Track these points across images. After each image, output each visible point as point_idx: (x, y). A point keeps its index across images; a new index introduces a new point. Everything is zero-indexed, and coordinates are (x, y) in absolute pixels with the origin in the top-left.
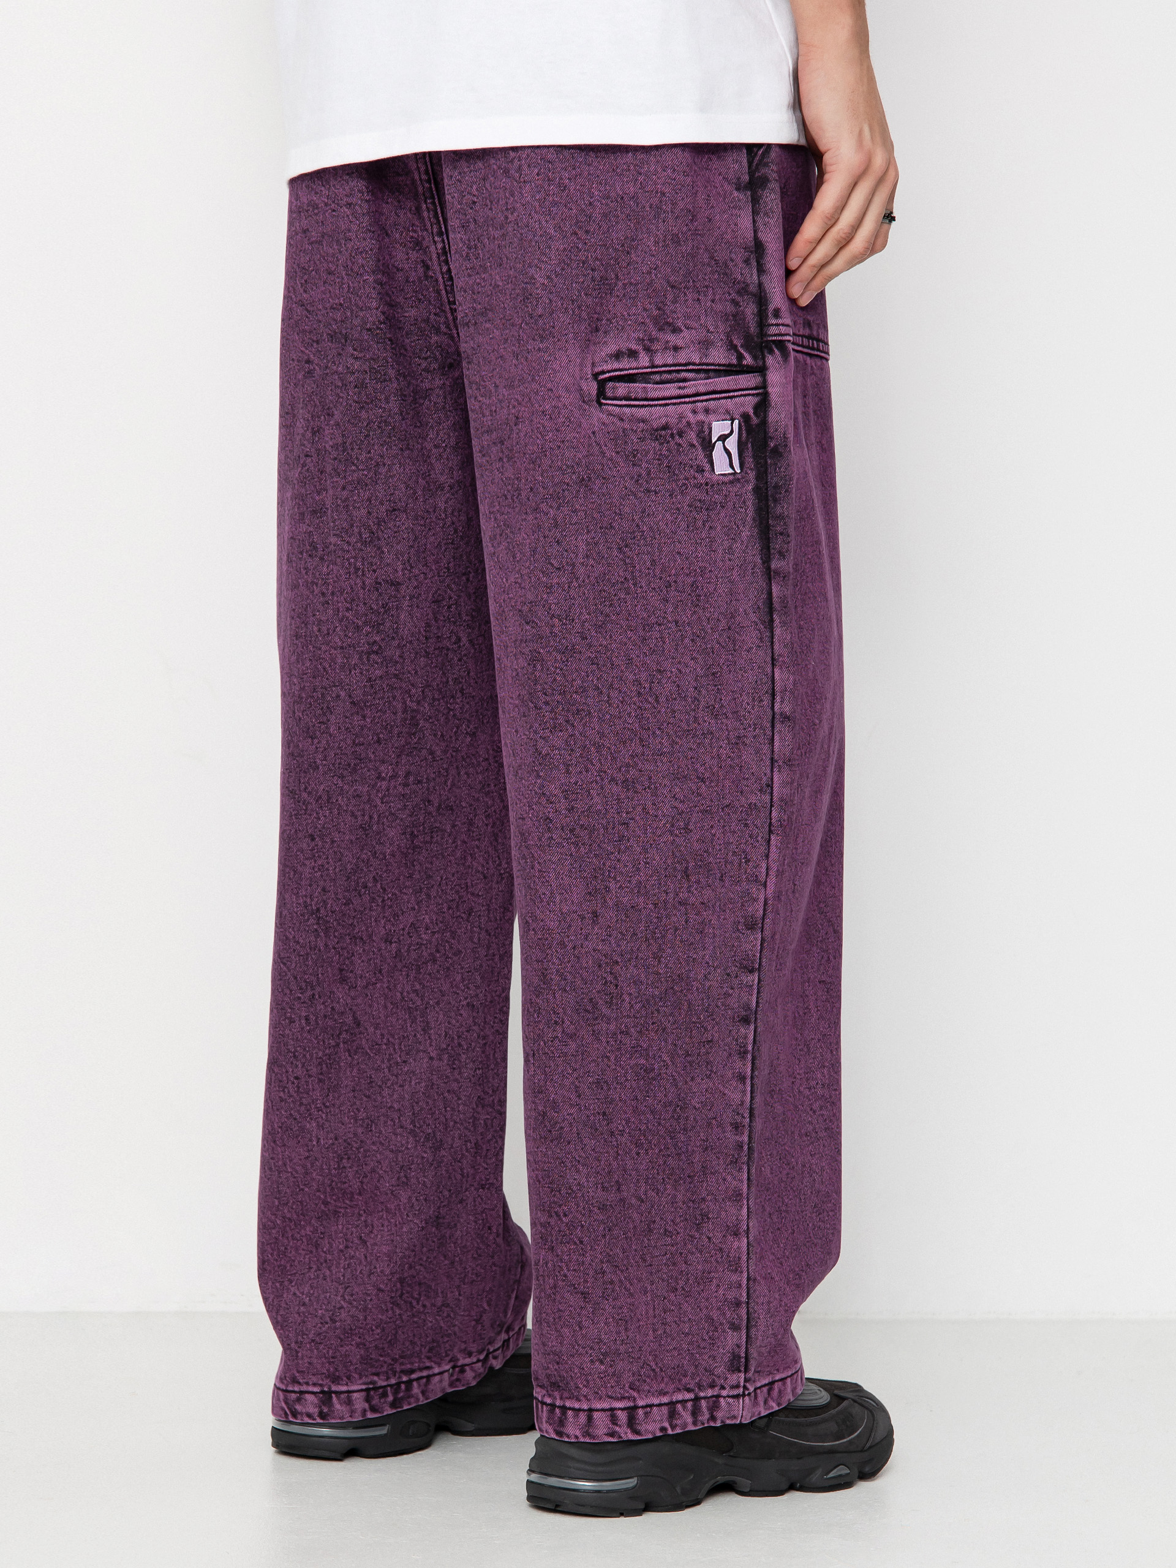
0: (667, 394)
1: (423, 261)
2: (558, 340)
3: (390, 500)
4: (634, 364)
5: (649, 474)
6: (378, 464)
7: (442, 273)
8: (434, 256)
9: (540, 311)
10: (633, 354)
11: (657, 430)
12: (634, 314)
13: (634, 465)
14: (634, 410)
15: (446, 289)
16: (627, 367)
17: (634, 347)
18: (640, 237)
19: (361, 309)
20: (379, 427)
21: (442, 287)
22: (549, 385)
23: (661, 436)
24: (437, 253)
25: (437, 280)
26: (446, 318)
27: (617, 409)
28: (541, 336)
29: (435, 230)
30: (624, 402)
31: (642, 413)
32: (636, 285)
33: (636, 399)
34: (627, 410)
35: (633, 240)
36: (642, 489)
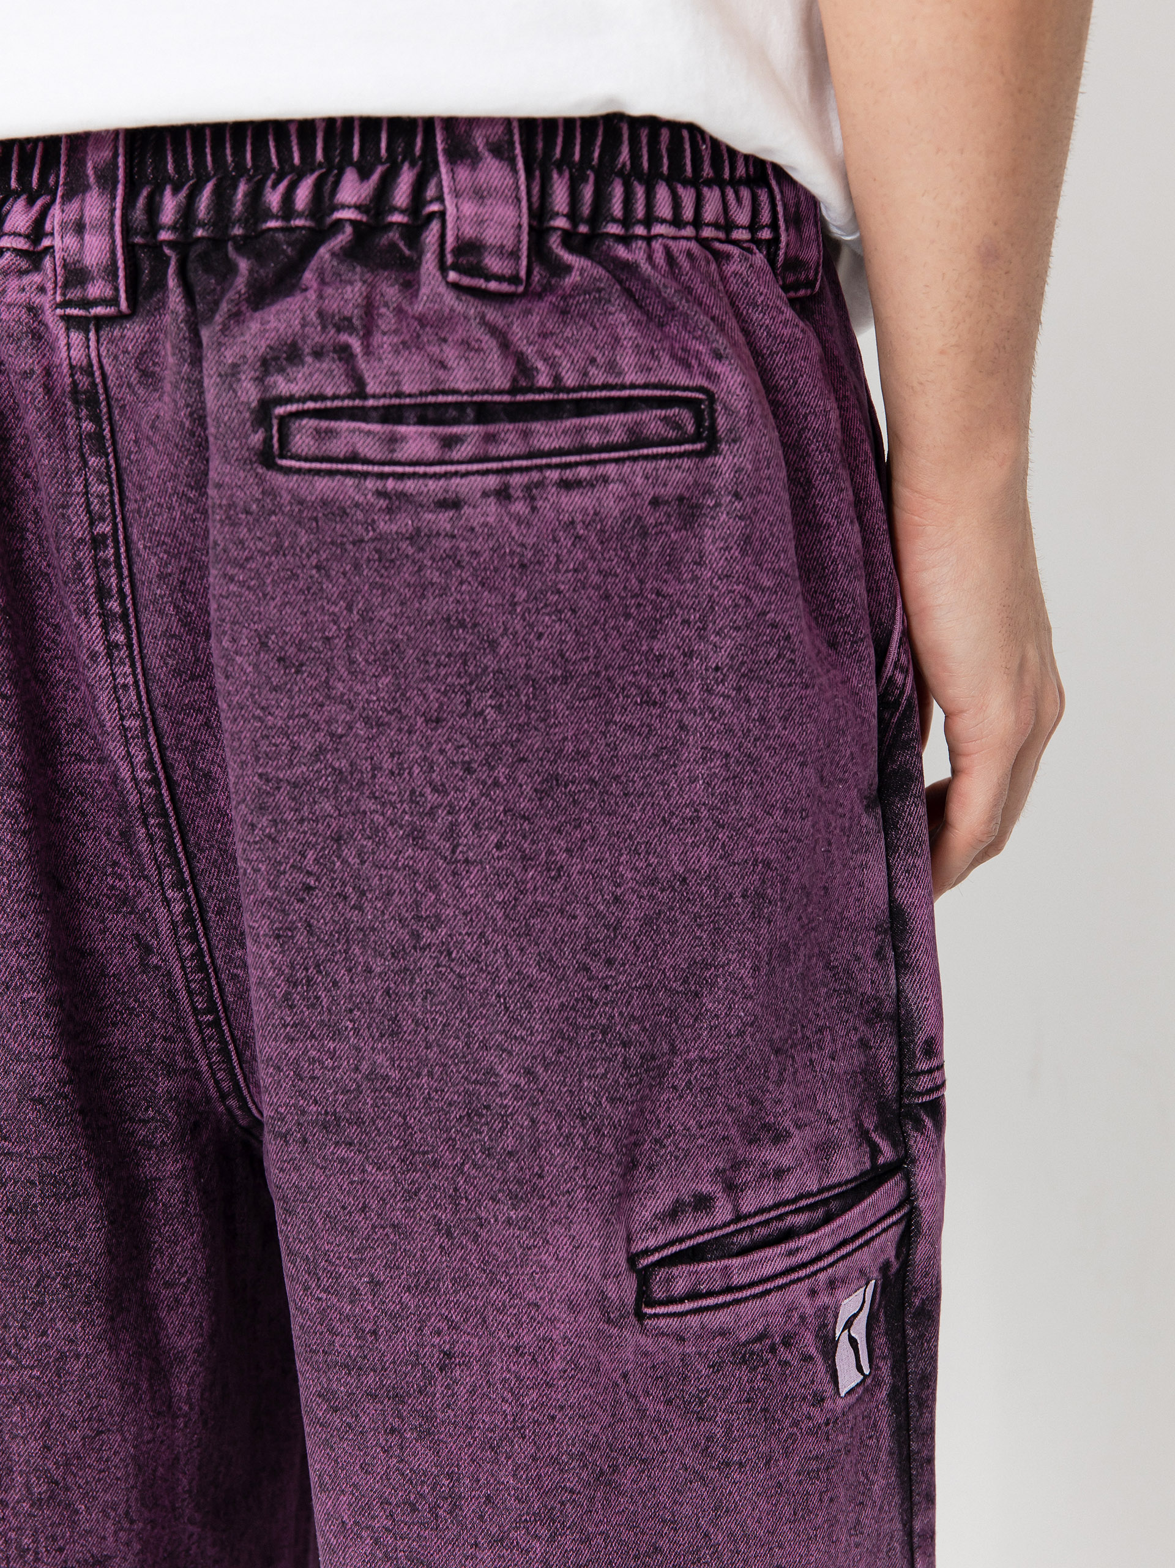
0: (767, 1270)
1: (137, 936)
2: (552, 1203)
3: (90, 1419)
4: (706, 1223)
5: (728, 1432)
6: (62, 1356)
7: (182, 960)
8: (164, 929)
9: (510, 1142)
10: (703, 1203)
11: (744, 1344)
12: (711, 1123)
13: (700, 1419)
14: (707, 1317)
16: (693, 1231)
17: (706, 1188)
18: (722, 958)
19: (19, 1061)
20: (65, 1286)
21: (180, 985)
22: (531, 1295)
23: (752, 1353)
24: (173, 922)
25: (169, 974)
26: (188, 1041)
27: (675, 1323)
28: (513, 1196)
29: (168, 877)
30: (688, 1306)
31: (722, 1318)
32: (713, 1061)
33: (710, 1294)
34: (694, 1321)
35: (708, 966)
36: (715, 1464)
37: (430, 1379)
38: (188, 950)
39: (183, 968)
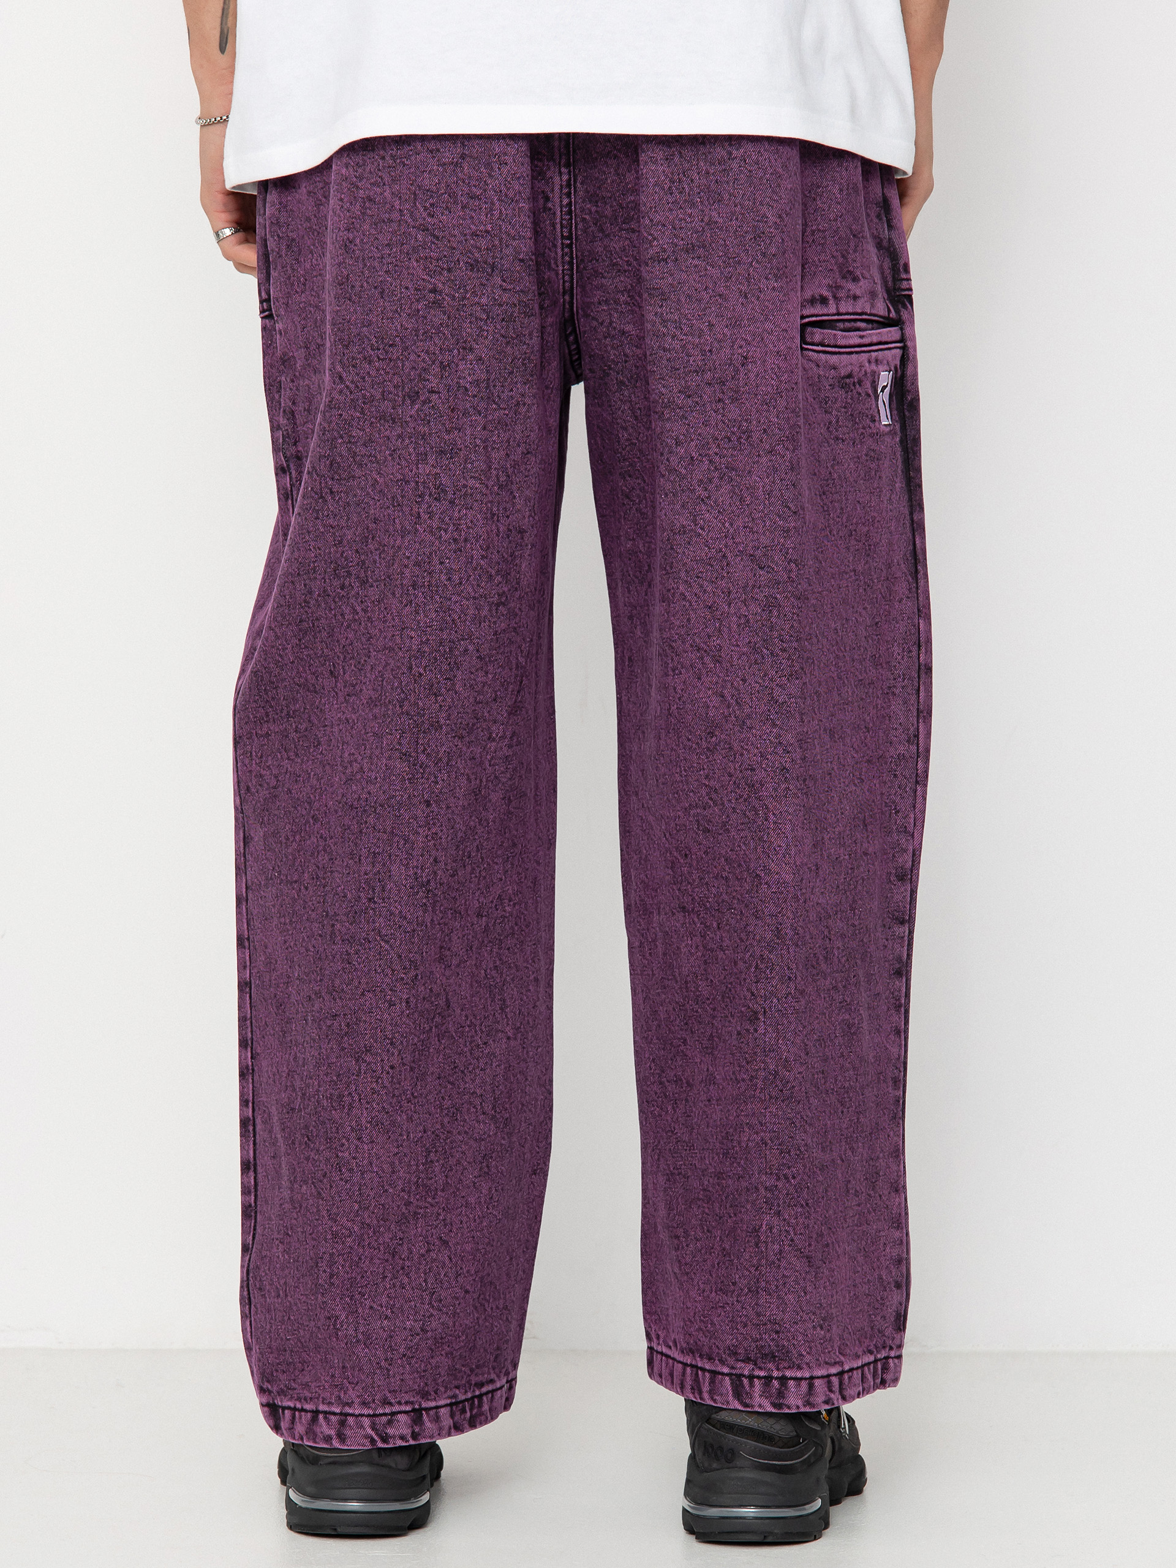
1: (543, 192)
3: (526, 442)
4: (825, 311)
5: (837, 422)
6: (518, 404)
9: (773, 250)
10: (824, 301)
15: (561, 223)
16: (821, 313)
17: (825, 293)
19: (514, 239)
20: (523, 364)
21: (558, 220)
24: (561, 185)
25: (554, 213)
28: (775, 275)
31: (834, 359)
36: (832, 437)
37: (737, 371)
38: (565, 201)
39: (561, 211)
